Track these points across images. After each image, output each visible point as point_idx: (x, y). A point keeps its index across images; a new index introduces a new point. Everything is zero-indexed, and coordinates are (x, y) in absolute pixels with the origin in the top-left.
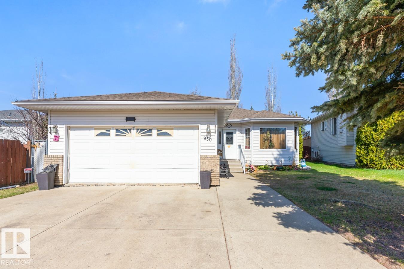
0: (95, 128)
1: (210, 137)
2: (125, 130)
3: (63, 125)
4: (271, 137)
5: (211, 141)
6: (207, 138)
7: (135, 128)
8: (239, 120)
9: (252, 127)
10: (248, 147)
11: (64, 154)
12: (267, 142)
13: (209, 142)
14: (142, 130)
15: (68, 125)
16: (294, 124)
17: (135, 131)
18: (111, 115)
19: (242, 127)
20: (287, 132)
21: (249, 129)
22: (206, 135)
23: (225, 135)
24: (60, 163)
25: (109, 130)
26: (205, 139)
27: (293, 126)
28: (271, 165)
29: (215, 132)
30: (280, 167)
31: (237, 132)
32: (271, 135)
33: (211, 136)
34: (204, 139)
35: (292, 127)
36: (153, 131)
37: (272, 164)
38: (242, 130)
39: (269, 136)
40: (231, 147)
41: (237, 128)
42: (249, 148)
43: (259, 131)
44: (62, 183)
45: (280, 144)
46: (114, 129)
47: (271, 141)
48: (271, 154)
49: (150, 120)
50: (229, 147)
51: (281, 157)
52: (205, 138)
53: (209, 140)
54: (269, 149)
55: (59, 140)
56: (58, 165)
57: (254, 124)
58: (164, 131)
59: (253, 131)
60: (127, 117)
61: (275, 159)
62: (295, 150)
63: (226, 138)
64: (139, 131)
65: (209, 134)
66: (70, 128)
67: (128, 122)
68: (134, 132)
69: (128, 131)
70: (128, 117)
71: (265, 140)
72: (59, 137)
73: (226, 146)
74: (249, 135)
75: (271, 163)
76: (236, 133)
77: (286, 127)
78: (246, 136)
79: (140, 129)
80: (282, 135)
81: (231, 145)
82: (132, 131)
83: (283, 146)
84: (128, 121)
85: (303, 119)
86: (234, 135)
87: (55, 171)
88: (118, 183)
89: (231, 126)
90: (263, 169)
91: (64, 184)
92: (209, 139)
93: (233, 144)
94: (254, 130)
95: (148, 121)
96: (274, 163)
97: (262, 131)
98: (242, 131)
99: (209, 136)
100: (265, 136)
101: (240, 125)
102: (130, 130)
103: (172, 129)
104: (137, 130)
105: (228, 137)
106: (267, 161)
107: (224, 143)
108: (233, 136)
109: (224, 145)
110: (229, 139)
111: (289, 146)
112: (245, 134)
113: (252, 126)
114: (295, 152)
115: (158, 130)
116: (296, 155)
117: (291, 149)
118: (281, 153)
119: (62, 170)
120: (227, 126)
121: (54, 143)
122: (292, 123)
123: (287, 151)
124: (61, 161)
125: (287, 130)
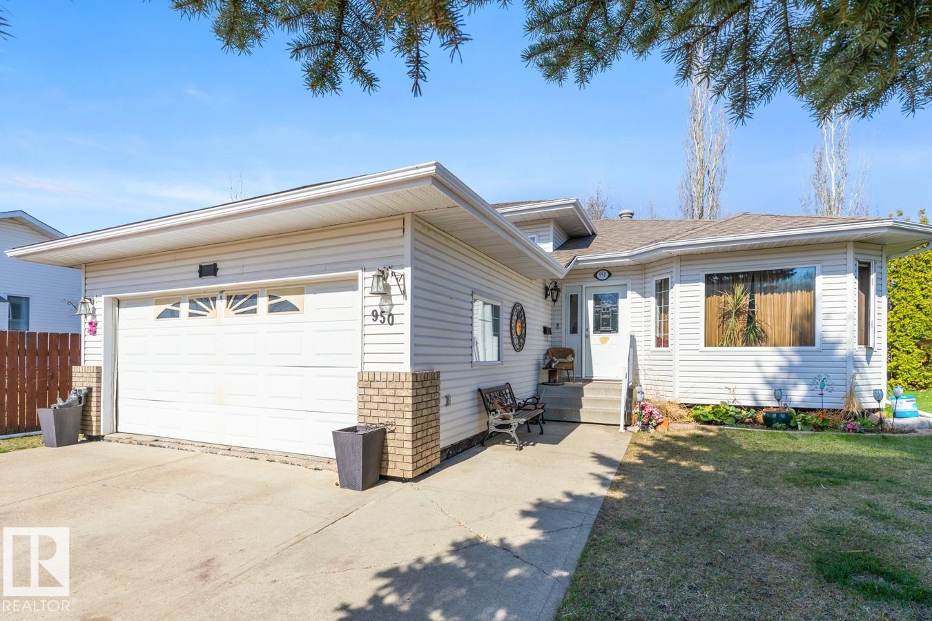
0: (156, 300)
1: (391, 309)
2: (206, 300)
3: (101, 296)
4: (752, 305)
5: (392, 324)
6: (382, 316)
7: (224, 295)
8: (627, 255)
9: (674, 274)
10: (662, 342)
11: (101, 364)
12: (738, 324)
13: (386, 328)
14: (237, 298)
15: (112, 296)
16: (856, 248)
17: (225, 301)
18: (173, 262)
19: (647, 275)
20: (820, 281)
21: (666, 281)
22: (380, 305)
23: (591, 303)
24: (94, 385)
25: (178, 304)
26: (377, 316)
27: (851, 259)
28: (751, 403)
29: (404, 293)
30: (778, 414)
31: (629, 293)
32: (752, 297)
33: (392, 305)
34: (372, 317)
35: (844, 262)
36: (260, 300)
37: (756, 400)
38: (646, 285)
39: (746, 301)
40: (609, 342)
41: (628, 281)
42: (666, 344)
43: (702, 286)
44: (98, 431)
45: (794, 328)
46: (187, 299)
47: (751, 319)
48: (752, 364)
49: (246, 269)
50: (604, 341)
51: (794, 375)
52: (375, 315)
53: (386, 322)
54: (746, 345)
55: (96, 332)
56: (90, 389)
57: (683, 263)
58: (283, 298)
59: (677, 286)
60: (201, 267)
61: (769, 383)
62: (861, 352)
63: (596, 312)
64: (232, 300)
65: (386, 302)
66: (119, 303)
67: (206, 279)
68: (221, 304)
69: (211, 302)
70: (203, 265)
71: (726, 315)
72: (96, 324)
73: (595, 339)
74: (667, 302)
75: (749, 397)
76: (626, 297)
77: (819, 262)
78: (660, 303)
79: (233, 297)
80: (800, 296)
81: (611, 336)
82: (218, 302)
83: (804, 335)
84: (204, 276)
85: (890, 224)
86: (621, 302)
87: (80, 402)
88: (191, 443)
89: (610, 275)
90: (705, 419)
91: (102, 434)
92: (386, 317)
93: (617, 331)
94: (681, 282)
95: (239, 270)
96: (766, 398)
97: (716, 283)
98: (646, 290)
99: (386, 308)
100: (726, 303)
101: (640, 269)
102: (214, 299)
103: (300, 289)
104: (229, 298)
105: (602, 309)
106: (728, 392)
107: (587, 330)
108: (617, 307)
109: (587, 337)
110: (606, 316)
111: (831, 334)
112: (653, 300)
113: (674, 270)
114: (864, 358)
115: (270, 296)
116: (868, 370)
117: (838, 346)
118: (796, 363)
119: (98, 402)
120: (595, 276)
121: (90, 337)
122: (846, 247)
123: (820, 353)
124: (95, 380)
125: (822, 276)
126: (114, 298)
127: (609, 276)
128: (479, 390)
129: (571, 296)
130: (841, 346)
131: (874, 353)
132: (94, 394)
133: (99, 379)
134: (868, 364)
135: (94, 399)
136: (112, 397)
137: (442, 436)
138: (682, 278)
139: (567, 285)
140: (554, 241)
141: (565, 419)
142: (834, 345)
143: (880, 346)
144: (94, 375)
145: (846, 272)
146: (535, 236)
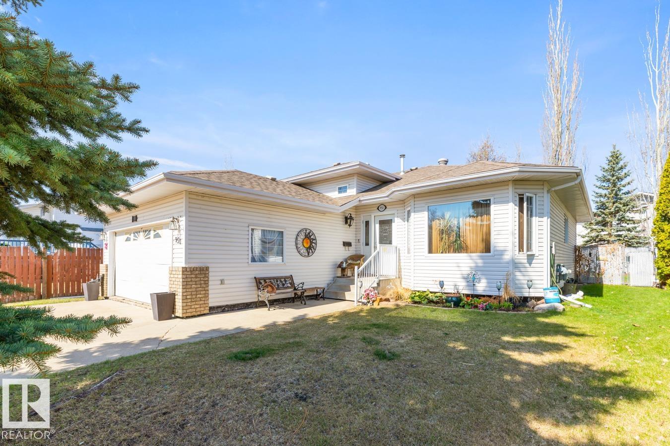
0: (125, 233)
1: (180, 237)
2: (137, 233)
3: (108, 231)
5: (181, 243)
7: (141, 230)
9: (412, 208)
11: (108, 263)
13: (179, 245)
14: (146, 231)
17: (142, 233)
20: (493, 208)
22: (177, 235)
23: (377, 226)
24: (106, 273)
25: (130, 235)
27: (510, 193)
29: (183, 229)
31: (396, 219)
32: (458, 220)
33: (181, 235)
35: (507, 195)
36: (151, 232)
41: (394, 212)
43: (426, 214)
46: (132, 232)
51: (478, 273)
55: (107, 248)
56: (104, 275)
57: (416, 199)
58: (157, 231)
59: (413, 215)
60: (133, 217)
62: (522, 257)
63: (380, 231)
64: (144, 233)
65: (179, 233)
66: (115, 234)
72: (107, 244)
73: (381, 249)
76: (395, 222)
80: (484, 219)
81: (389, 246)
82: (140, 233)
84: (134, 221)
86: (393, 225)
87: (100, 281)
91: (108, 296)
92: (179, 240)
93: (391, 244)
94: (414, 212)
95: (143, 219)
96: (462, 288)
103: (161, 227)
104: (143, 231)
105: (384, 230)
107: (375, 243)
108: (391, 228)
110: (385, 234)
111: (499, 245)
113: (412, 204)
114: (526, 261)
115: (154, 231)
116: (529, 269)
117: (504, 253)
118: (480, 265)
119: (107, 281)
120: (378, 209)
121: (106, 250)
122: (508, 185)
123: (492, 258)
124: (105, 270)
125: (494, 205)
126: (114, 232)
127: (385, 209)
128: (255, 278)
129: (366, 222)
130: (506, 253)
131: (535, 258)
132: (105, 277)
133: (107, 270)
134: (530, 265)
135: (105, 280)
136: (113, 279)
137: (210, 300)
138: (415, 209)
139: (364, 215)
140: (357, 187)
141: (338, 298)
142: (502, 253)
143: (541, 253)
144: (105, 268)
145: (507, 202)
146: (347, 185)
